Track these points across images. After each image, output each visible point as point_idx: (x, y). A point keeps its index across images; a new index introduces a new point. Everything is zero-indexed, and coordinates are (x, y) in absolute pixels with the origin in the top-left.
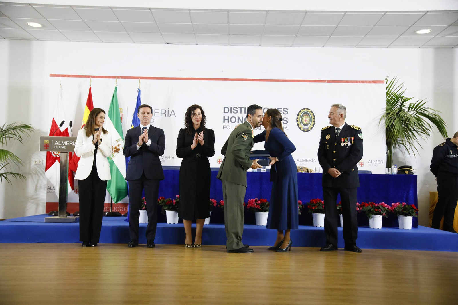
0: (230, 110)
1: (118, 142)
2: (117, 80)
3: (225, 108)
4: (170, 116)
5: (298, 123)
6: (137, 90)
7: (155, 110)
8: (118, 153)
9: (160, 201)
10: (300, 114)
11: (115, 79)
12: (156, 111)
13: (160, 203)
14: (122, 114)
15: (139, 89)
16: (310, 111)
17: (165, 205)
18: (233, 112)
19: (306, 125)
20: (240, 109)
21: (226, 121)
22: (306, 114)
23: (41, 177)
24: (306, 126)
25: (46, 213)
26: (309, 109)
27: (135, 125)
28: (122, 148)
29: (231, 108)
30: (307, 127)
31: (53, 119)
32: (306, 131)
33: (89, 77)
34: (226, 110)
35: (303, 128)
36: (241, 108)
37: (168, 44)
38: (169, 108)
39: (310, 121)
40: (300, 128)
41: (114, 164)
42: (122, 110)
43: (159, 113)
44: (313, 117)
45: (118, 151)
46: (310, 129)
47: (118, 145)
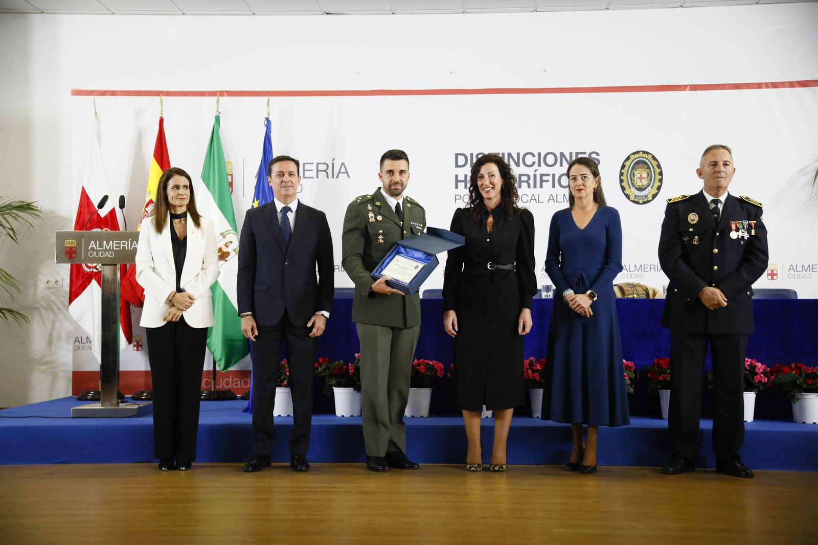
0: (470, 160)
1: (224, 237)
2: (218, 98)
3: (459, 156)
4: (337, 177)
5: (623, 184)
6: (263, 122)
7: (304, 164)
9: (321, 367)
10: (627, 164)
11: (216, 98)
12: (307, 167)
13: (320, 372)
14: (232, 175)
15: (267, 119)
16: (649, 157)
17: (332, 376)
19: (640, 189)
21: (461, 185)
22: (641, 165)
23: (61, 316)
24: (640, 192)
25: (73, 395)
26: (648, 153)
27: (261, 199)
28: (234, 250)
29: (472, 155)
30: (645, 194)
31: (83, 188)
32: (641, 202)
33: (157, 93)
34: (461, 160)
35: (635, 197)
37: (328, 14)
38: (334, 159)
39: (651, 179)
40: (628, 196)
41: (218, 286)
42: (232, 167)
43: (312, 170)
44: (658, 171)
45: (227, 257)
46: (651, 198)
47: (226, 243)
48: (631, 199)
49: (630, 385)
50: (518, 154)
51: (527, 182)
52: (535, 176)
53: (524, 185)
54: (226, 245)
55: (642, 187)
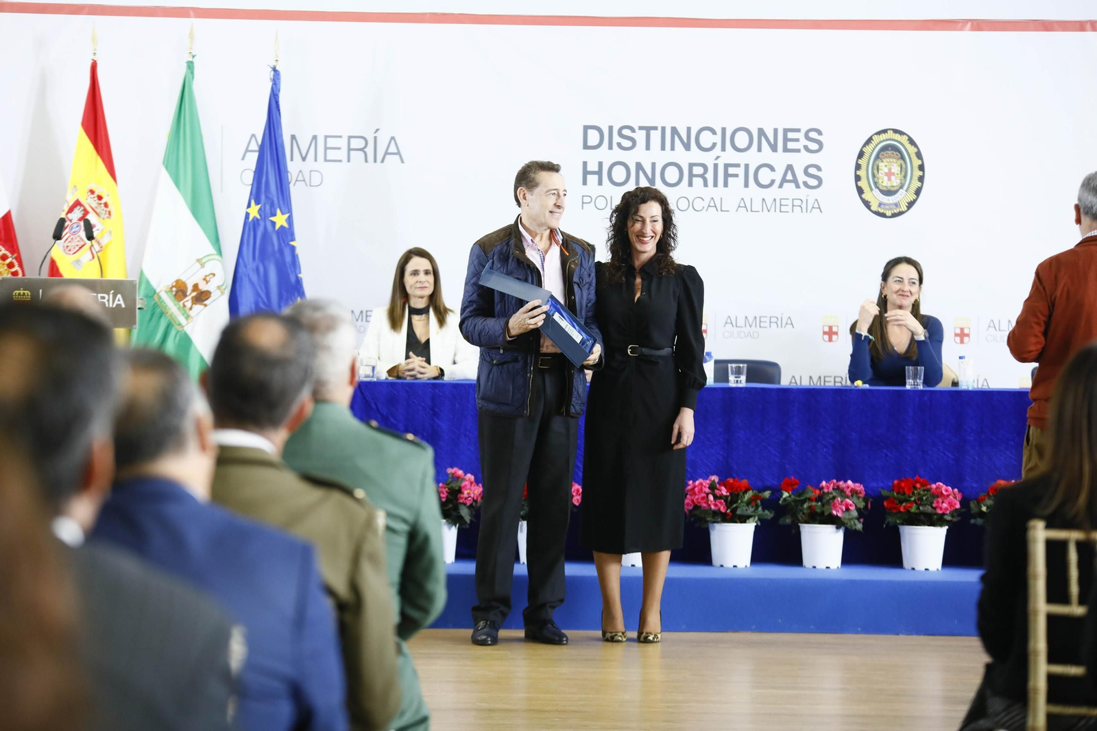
0: (607, 137)
1: (203, 266)
2: (192, 29)
3: (590, 132)
4: (382, 161)
5: (860, 184)
7: (326, 137)
8: (206, 305)
10: (868, 150)
12: (332, 143)
15: (275, 70)
16: (904, 139)
18: (619, 145)
19: (888, 193)
20: (644, 132)
21: (592, 179)
22: (890, 152)
24: (890, 198)
26: (901, 133)
27: (261, 200)
28: (219, 288)
29: (611, 128)
30: (895, 201)
32: (889, 213)
34: (593, 138)
35: (880, 205)
36: (648, 130)
38: (377, 130)
39: (905, 177)
40: (867, 204)
43: (339, 148)
44: (917, 162)
45: (207, 299)
46: (906, 209)
47: (206, 276)
48: (872, 208)
49: (858, 519)
50: (689, 129)
51: (702, 176)
52: (716, 166)
53: (698, 182)
54: (205, 279)
55: (892, 189)
